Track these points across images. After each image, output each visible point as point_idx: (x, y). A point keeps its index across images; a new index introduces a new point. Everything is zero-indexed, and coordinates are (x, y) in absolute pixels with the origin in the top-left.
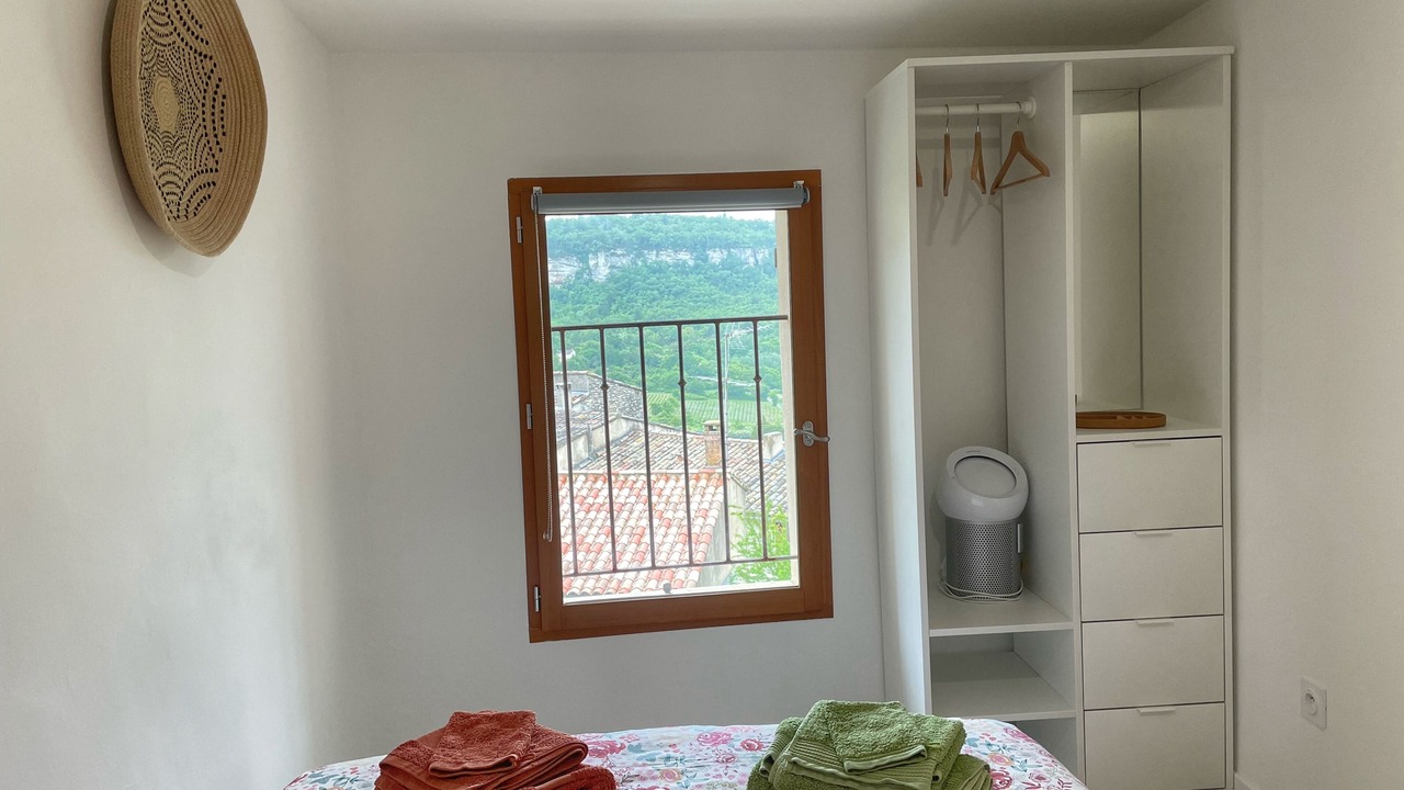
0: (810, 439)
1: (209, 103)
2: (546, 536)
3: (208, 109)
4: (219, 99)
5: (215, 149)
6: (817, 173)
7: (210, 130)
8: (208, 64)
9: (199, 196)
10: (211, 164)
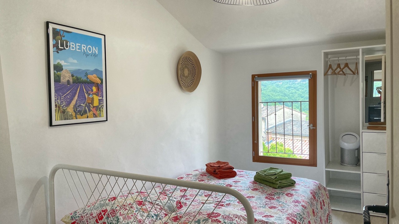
0: (312, 128)
1: (193, 70)
2: (256, 142)
3: (193, 71)
4: (195, 70)
5: (194, 77)
6: (316, 71)
7: (193, 74)
8: (193, 65)
9: (191, 84)
10: (193, 79)
